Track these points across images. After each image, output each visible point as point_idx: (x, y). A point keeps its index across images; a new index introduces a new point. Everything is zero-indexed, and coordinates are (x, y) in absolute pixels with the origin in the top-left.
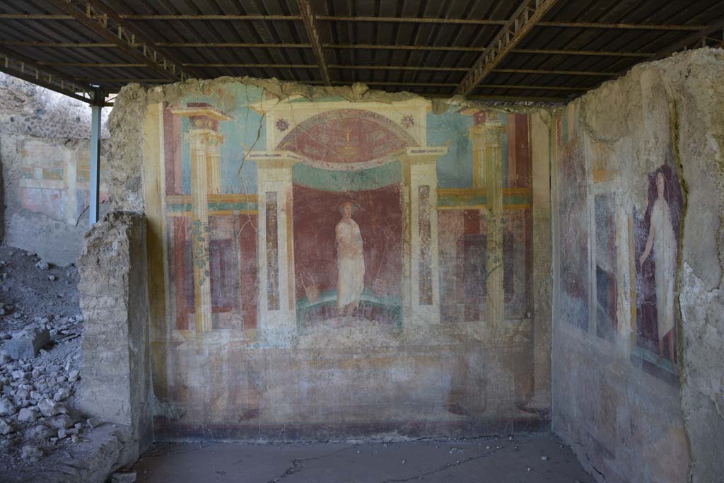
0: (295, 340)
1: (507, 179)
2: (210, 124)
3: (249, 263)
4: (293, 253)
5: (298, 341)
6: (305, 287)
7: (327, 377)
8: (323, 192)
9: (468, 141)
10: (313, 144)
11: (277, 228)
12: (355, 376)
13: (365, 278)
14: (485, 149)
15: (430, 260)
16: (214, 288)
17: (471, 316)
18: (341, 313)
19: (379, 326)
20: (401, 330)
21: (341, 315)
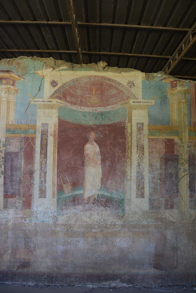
0: (55, 218)
1: (190, 121)
2: (11, 82)
3: (29, 167)
4: (56, 162)
5: (57, 219)
6: (63, 184)
7: (75, 243)
8: (77, 124)
9: (167, 98)
10: (72, 95)
11: (47, 146)
12: (93, 243)
13: (102, 179)
14: (177, 103)
15: (143, 170)
16: (6, 182)
17: (169, 206)
18: (86, 201)
19: (110, 211)
20: (124, 214)
21: (85, 203)
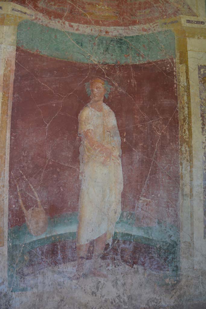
8: (61, 61)
13: (123, 195)
18: (83, 253)
19: (144, 274)
20: (178, 279)
21: (82, 258)
